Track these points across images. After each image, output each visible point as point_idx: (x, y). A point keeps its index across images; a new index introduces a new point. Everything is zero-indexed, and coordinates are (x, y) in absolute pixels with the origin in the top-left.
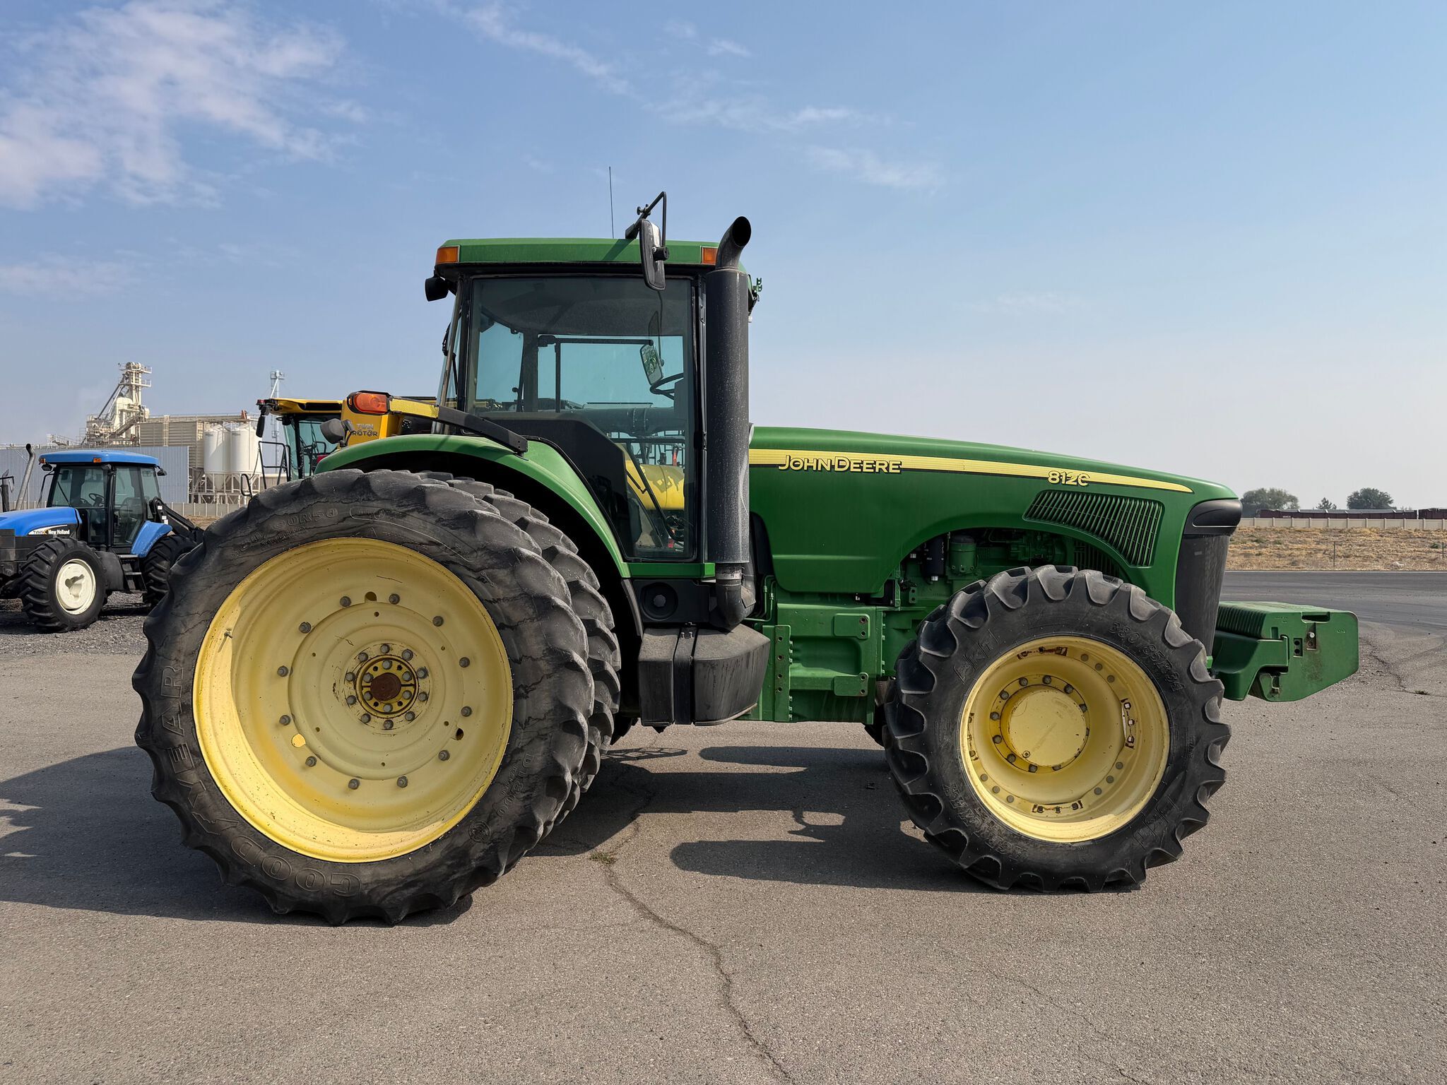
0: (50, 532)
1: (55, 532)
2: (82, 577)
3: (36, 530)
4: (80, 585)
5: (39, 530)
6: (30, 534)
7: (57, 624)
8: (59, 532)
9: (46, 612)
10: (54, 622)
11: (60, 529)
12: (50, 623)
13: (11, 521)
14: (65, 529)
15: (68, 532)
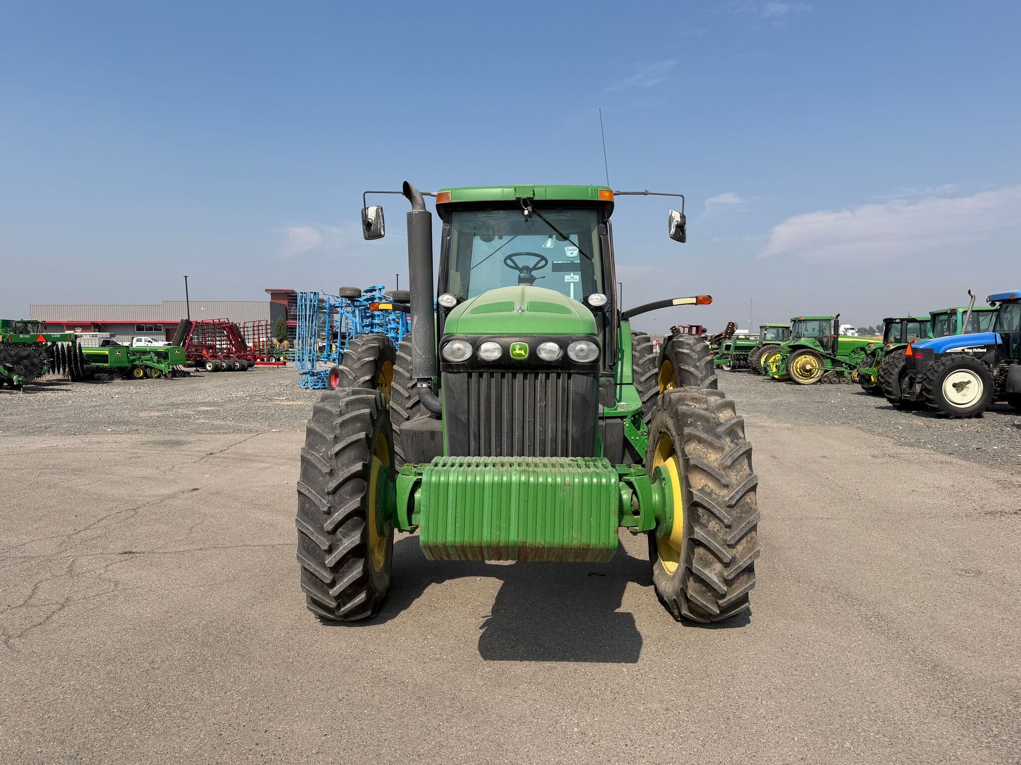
0: (966, 350)
1: (971, 351)
2: (969, 382)
3: (953, 349)
4: (968, 387)
5: (955, 349)
6: (947, 351)
7: (942, 413)
8: (975, 350)
9: (934, 404)
10: (941, 411)
11: (977, 348)
12: (938, 411)
13: (934, 343)
14: (981, 348)
15: (985, 350)
